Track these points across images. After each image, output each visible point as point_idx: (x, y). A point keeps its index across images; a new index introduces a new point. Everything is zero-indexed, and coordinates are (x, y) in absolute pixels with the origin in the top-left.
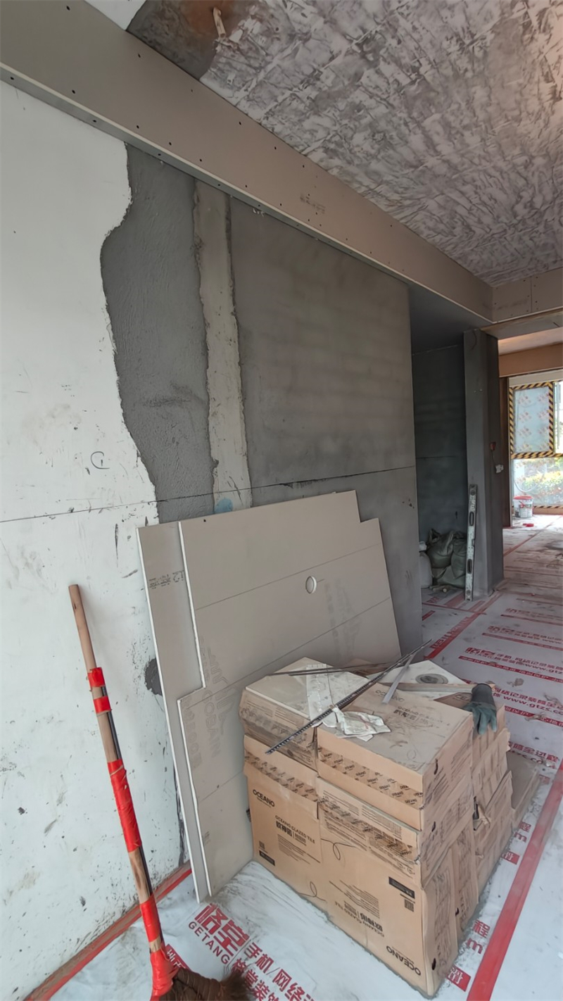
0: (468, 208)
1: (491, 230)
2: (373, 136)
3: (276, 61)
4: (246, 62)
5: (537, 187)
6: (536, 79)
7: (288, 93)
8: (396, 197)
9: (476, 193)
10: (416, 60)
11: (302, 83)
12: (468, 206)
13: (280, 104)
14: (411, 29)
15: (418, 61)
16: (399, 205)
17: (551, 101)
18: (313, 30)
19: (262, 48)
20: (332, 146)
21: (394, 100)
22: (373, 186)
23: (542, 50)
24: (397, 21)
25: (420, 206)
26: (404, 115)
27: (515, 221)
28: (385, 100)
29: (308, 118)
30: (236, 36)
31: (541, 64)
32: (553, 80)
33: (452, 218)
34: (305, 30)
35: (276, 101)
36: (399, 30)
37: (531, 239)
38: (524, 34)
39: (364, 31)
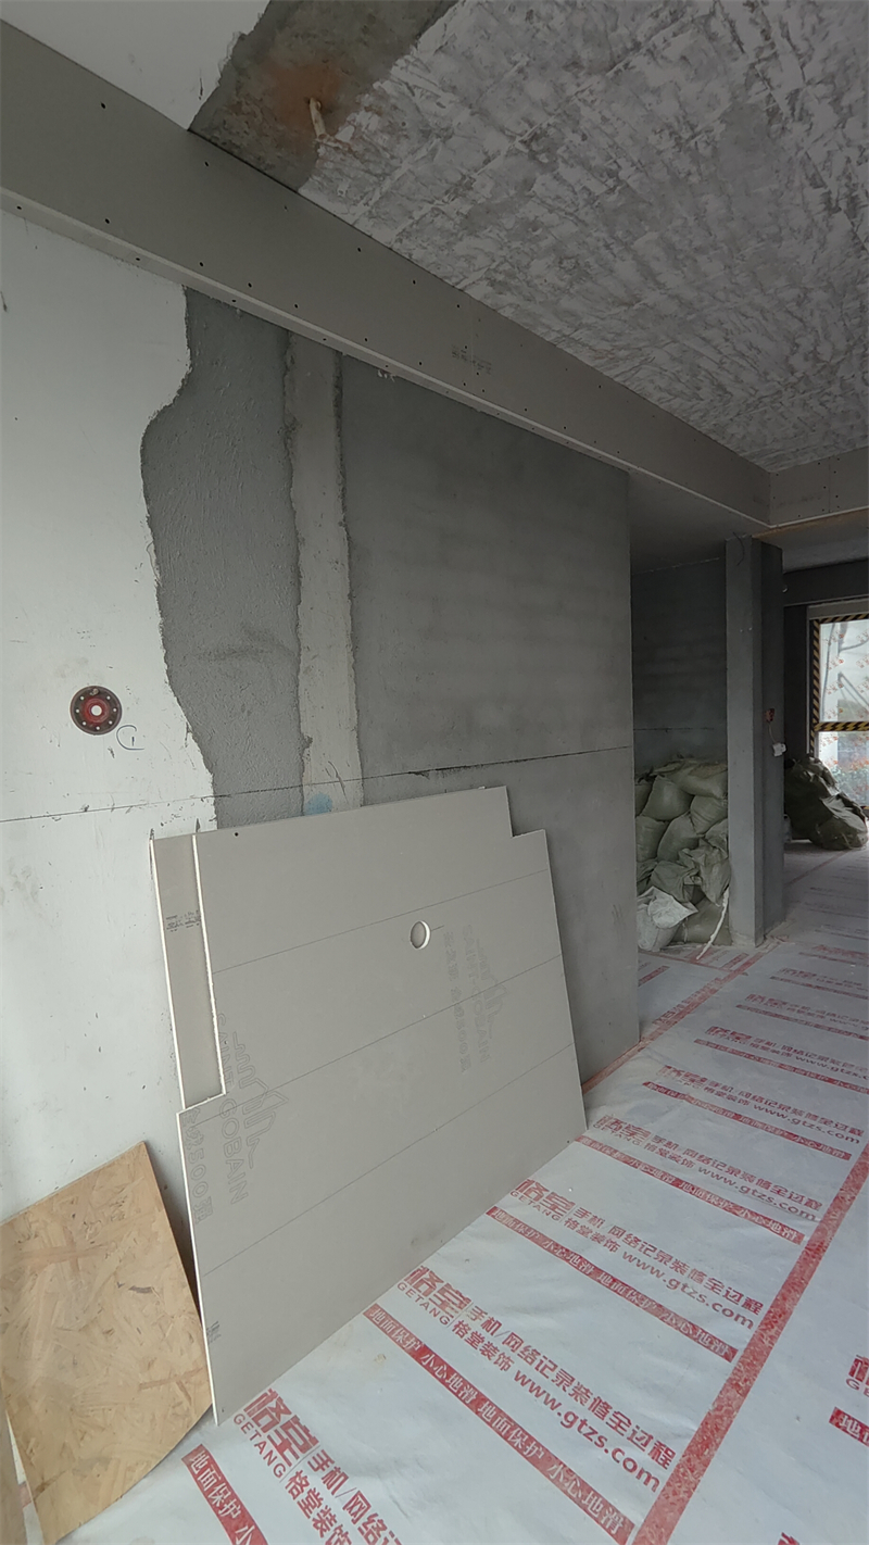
0: (718, 361)
1: (757, 391)
2: (561, 263)
3: (405, 167)
4: (363, 167)
5: (820, 331)
6: (797, 184)
7: (427, 207)
8: (605, 346)
9: (727, 340)
10: (611, 161)
11: (446, 193)
12: (717, 358)
13: (417, 223)
14: (600, 121)
15: (615, 162)
16: (610, 356)
17: (825, 213)
18: (455, 123)
19: (385, 149)
20: (500, 277)
21: (587, 214)
22: (567, 332)
23: (801, 145)
24: (578, 110)
25: (643, 358)
26: (605, 235)
27: (792, 379)
28: (571, 214)
29: (461, 240)
30: (345, 134)
31: (803, 164)
32: (824, 185)
33: (695, 376)
34: (444, 126)
35: (411, 217)
36: (581, 122)
37: (821, 404)
38: (770, 123)
39: (531, 125)
